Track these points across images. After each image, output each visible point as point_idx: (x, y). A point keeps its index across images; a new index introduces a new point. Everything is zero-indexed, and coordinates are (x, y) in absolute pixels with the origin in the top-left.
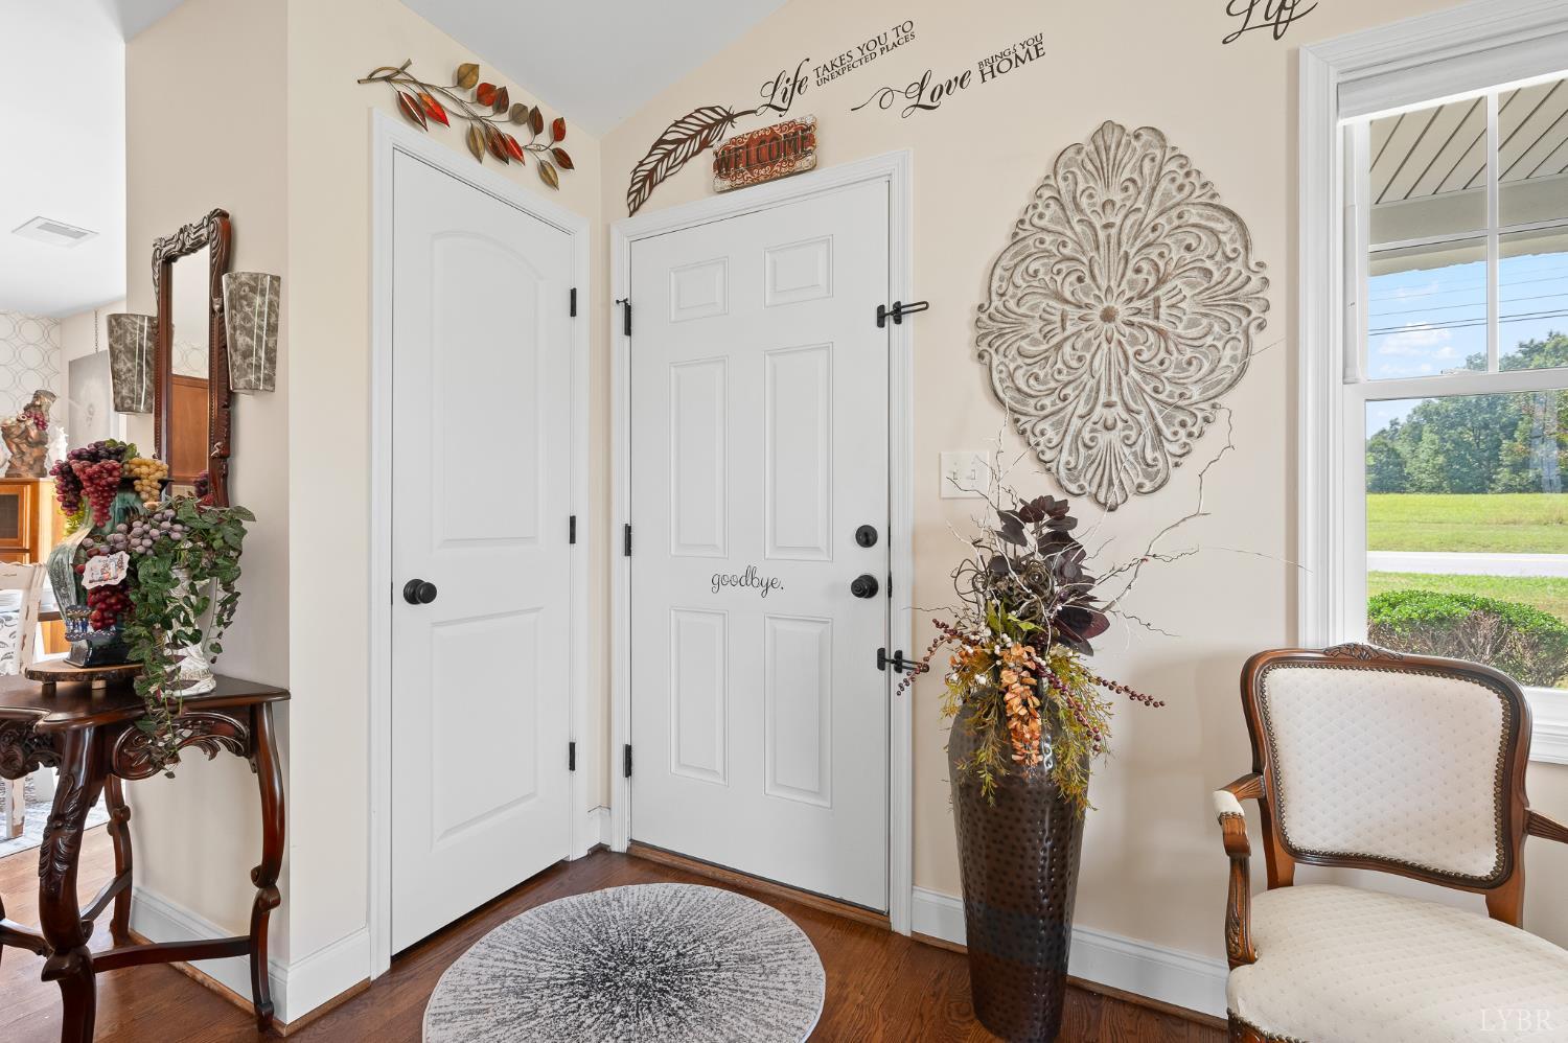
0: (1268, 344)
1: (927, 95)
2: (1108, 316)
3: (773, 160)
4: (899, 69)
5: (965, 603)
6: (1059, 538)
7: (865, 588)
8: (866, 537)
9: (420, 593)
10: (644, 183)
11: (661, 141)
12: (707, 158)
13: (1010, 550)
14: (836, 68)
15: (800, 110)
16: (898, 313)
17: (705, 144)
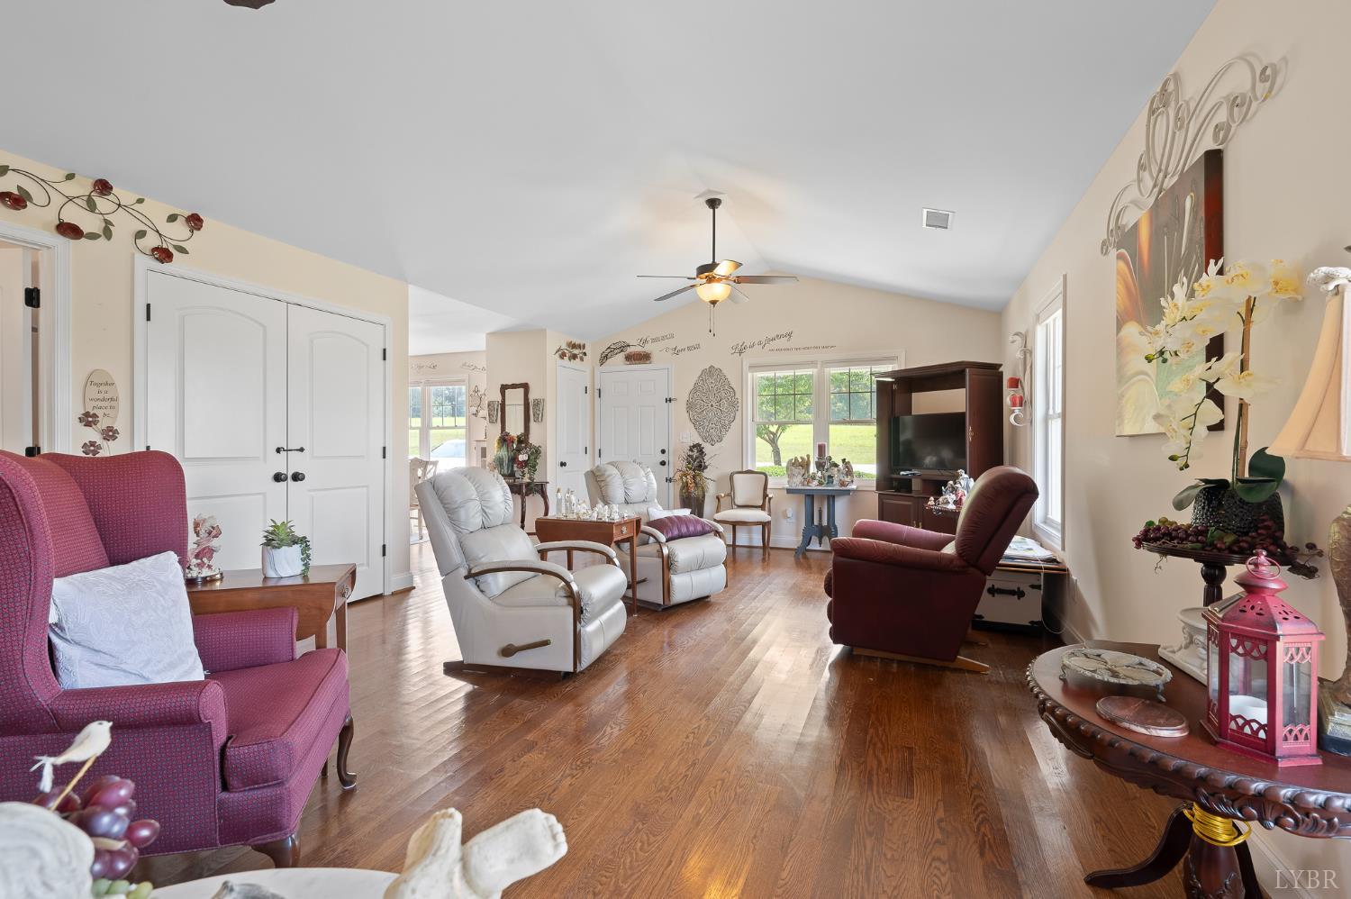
0: (738, 414)
1: (676, 351)
2: (712, 406)
3: (641, 359)
4: (671, 344)
5: (682, 465)
6: (701, 451)
7: (663, 463)
8: (663, 452)
9: (563, 464)
10: (604, 358)
11: (609, 348)
12: (622, 356)
13: (690, 453)
14: (654, 340)
15: (648, 348)
16: (670, 400)
17: (622, 351)
